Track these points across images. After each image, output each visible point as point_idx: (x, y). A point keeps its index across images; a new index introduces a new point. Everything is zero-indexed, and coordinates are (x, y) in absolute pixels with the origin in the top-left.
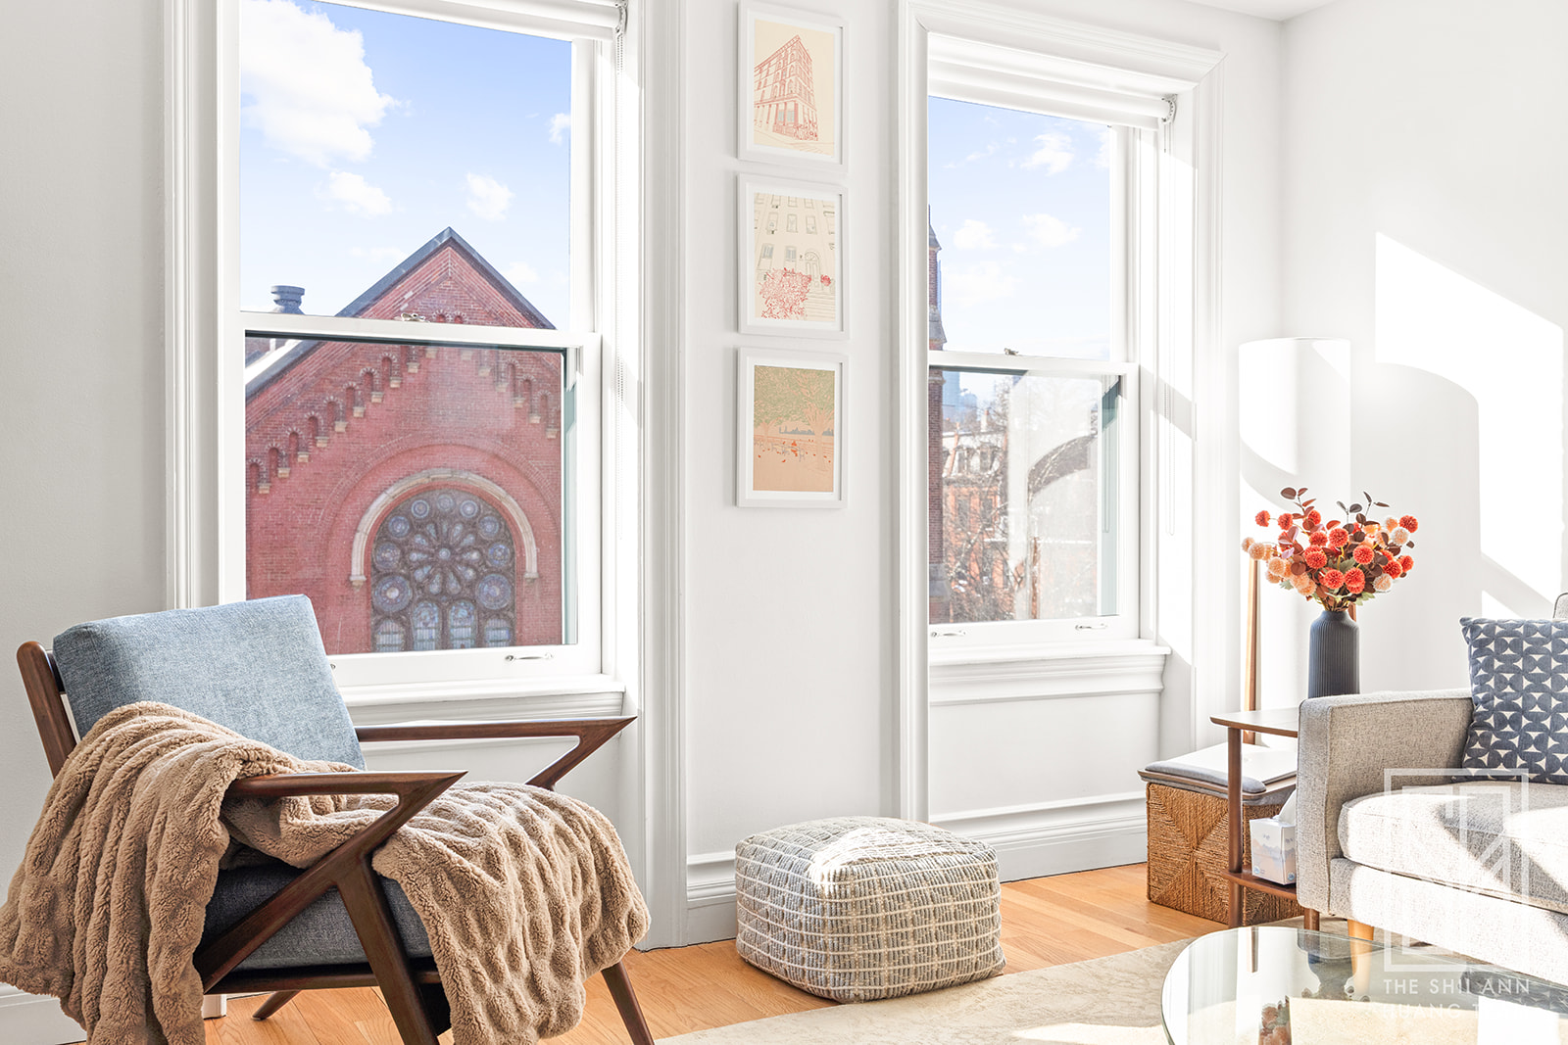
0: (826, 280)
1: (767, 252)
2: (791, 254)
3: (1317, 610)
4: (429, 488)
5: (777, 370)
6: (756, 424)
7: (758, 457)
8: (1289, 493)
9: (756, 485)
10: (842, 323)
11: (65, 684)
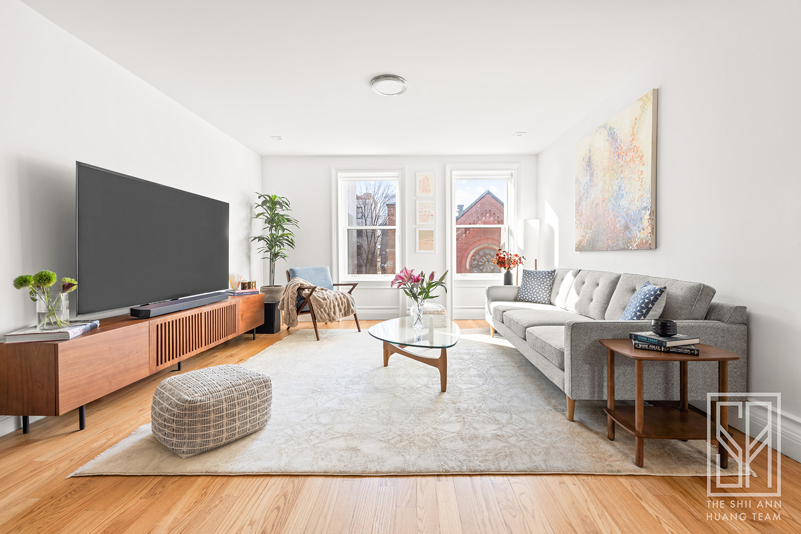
0: (432, 215)
1: (421, 211)
2: (425, 212)
3: (506, 271)
4: (483, 248)
5: (423, 231)
6: (419, 239)
7: (419, 245)
9: (419, 249)
10: (435, 223)
11: (291, 275)
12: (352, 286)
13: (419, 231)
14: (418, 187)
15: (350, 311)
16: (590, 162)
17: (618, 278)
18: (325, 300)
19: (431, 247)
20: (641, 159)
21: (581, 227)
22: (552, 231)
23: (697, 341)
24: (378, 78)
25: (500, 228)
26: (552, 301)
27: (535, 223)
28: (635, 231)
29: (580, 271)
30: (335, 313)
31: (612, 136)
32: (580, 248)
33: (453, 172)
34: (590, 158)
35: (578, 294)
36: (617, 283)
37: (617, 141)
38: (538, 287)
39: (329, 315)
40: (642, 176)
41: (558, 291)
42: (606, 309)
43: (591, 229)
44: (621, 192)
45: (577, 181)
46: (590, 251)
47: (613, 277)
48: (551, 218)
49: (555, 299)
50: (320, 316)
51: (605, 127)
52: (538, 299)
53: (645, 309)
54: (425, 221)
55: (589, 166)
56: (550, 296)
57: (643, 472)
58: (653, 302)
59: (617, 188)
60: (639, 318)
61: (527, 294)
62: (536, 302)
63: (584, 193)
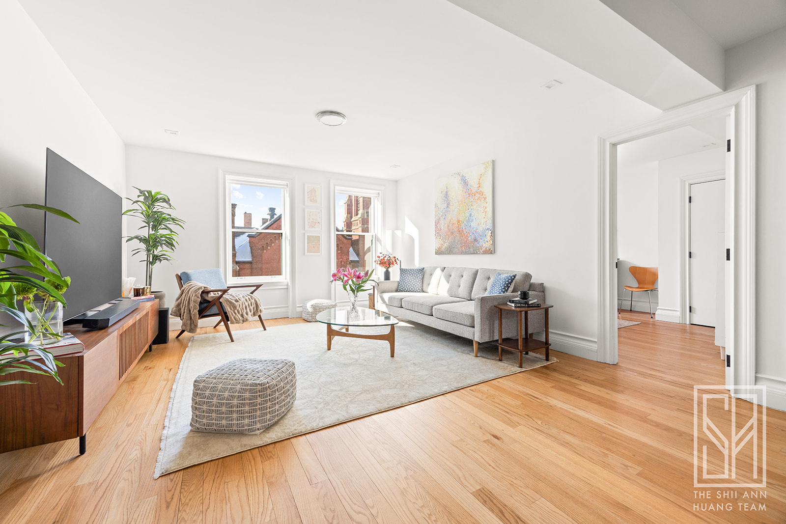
0: (319, 222)
1: (309, 219)
2: (313, 219)
3: (385, 270)
5: (311, 236)
6: (308, 243)
7: (308, 248)
8: (381, 253)
9: (308, 252)
10: (321, 229)
11: (182, 279)
12: (255, 288)
13: (308, 236)
14: (306, 197)
15: (259, 311)
16: (447, 195)
17: (477, 271)
18: (238, 301)
19: (318, 251)
20: (485, 199)
21: (440, 238)
22: (412, 239)
23: (536, 301)
24: (324, 113)
25: (364, 236)
26: (424, 290)
27: (399, 233)
28: (481, 242)
29: (445, 268)
30: (247, 314)
31: (465, 182)
32: (439, 252)
33: (336, 187)
34: (447, 192)
35: (448, 282)
36: (476, 274)
37: (468, 185)
38: (413, 281)
39: (242, 316)
40: (486, 210)
41: (430, 282)
42: (471, 291)
43: (448, 240)
44: (472, 218)
45: (436, 206)
46: (448, 254)
47: (474, 271)
48: (411, 230)
49: (427, 288)
50: (234, 318)
51: (459, 174)
52: (414, 289)
53: (506, 288)
54: (313, 227)
55: (446, 197)
56: (422, 286)
57: (524, 370)
58: (510, 283)
59: (468, 215)
60: (504, 292)
61: (406, 286)
62: (413, 292)
63: (442, 215)
